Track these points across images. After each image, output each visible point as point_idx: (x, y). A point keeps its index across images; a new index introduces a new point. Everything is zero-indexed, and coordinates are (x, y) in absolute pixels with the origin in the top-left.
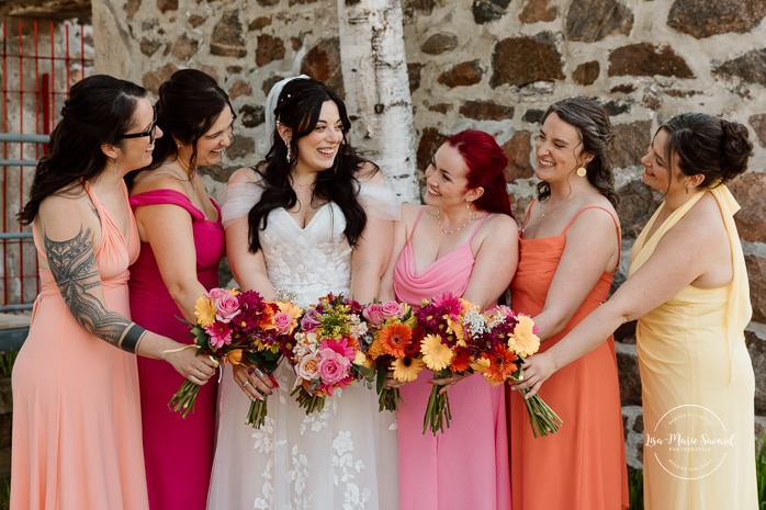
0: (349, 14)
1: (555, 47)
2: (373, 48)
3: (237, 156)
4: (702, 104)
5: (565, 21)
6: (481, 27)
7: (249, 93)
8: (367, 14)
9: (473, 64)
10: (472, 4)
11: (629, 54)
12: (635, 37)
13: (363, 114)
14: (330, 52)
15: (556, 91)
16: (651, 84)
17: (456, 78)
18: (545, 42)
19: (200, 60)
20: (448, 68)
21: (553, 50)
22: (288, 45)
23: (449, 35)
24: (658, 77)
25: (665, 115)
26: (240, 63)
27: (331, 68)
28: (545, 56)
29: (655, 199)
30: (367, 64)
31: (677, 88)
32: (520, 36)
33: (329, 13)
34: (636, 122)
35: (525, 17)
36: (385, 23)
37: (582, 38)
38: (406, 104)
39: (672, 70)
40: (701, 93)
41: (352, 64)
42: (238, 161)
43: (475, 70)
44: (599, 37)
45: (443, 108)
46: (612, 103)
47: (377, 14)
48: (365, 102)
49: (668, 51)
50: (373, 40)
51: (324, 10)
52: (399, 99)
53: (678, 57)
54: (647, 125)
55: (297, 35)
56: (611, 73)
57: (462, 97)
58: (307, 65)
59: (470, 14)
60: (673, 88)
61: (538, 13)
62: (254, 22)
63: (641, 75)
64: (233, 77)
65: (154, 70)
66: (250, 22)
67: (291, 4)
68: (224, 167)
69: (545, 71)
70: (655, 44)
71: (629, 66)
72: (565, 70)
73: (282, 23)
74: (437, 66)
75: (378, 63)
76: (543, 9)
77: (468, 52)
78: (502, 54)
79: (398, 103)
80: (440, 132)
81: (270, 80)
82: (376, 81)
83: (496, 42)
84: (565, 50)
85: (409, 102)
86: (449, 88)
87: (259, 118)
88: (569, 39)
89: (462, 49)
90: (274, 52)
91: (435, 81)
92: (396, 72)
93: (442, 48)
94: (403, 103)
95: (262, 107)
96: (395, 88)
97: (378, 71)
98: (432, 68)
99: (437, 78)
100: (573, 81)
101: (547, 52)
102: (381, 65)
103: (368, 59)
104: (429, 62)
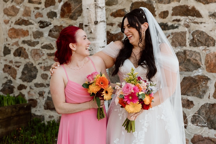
1: (153, 5)
2: (95, 1)
3: (37, 38)
4: (205, 27)
7: (42, 16)
9: (123, 10)
11: (179, 9)
12: (182, 3)
13: (90, 24)
14: (72, 3)
16: (187, 19)
17: (117, 14)
18: (149, 3)
19: (25, 4)
20: (114, 11)
21: (152, 6)
22: (57, 1)
24: (190, 17)
25: (191, 30)
26: (39, 6)
27: (72, 9)
29: (187, 58)
30: (92, 7)
31: (196, 21)
32: (140, 1)
34: (181, 32)
37: (163, 3)
38: (105, 22)
39: (194, 15)
40: (204, 23)
41: (87, 6)
42: (37, 40)
43: (124, 12)
44: (169, 2)
45: (112, 24)
46: (173, 25)
48: (91, 20)
49: (193, 8)
52: (103, 20)
53: (197, 10)
54: (185, 33)
56: (173, 15)
57: (119, 21)
58: (63, 8)
60: (195, 21)
63: (183, 16)
64: (36, 11)
65: (8, 7)
68: (32, 41)
70: (189, 6)
71: (180, 12)
72: (156, 13)
74: (110, 10)
75: (96, 6)
77: (122, 5)
78: (134, 7)
79: (102, 21)
80: (110, 32)
81: (49, 12)
82: (95, 13)
83: (132, 3)
84: (156, 6)
85: (106, 21)
86: (114, 18)
87: (45, 25)
88: (158, 3)
89: (120, 5)
90: (51, 3)
91: (109, 15)
92: (102, 10)
93: (112, 4)
94: (104, 21)
95: (46, 21)
96: (102, 16)
97: (96, 9)
98: (108, 11)
99: (110, 14)
100: (159, 17)
101: (150, 7)
102: (97, 7)
103: (93, 5)
104: (108, 8)
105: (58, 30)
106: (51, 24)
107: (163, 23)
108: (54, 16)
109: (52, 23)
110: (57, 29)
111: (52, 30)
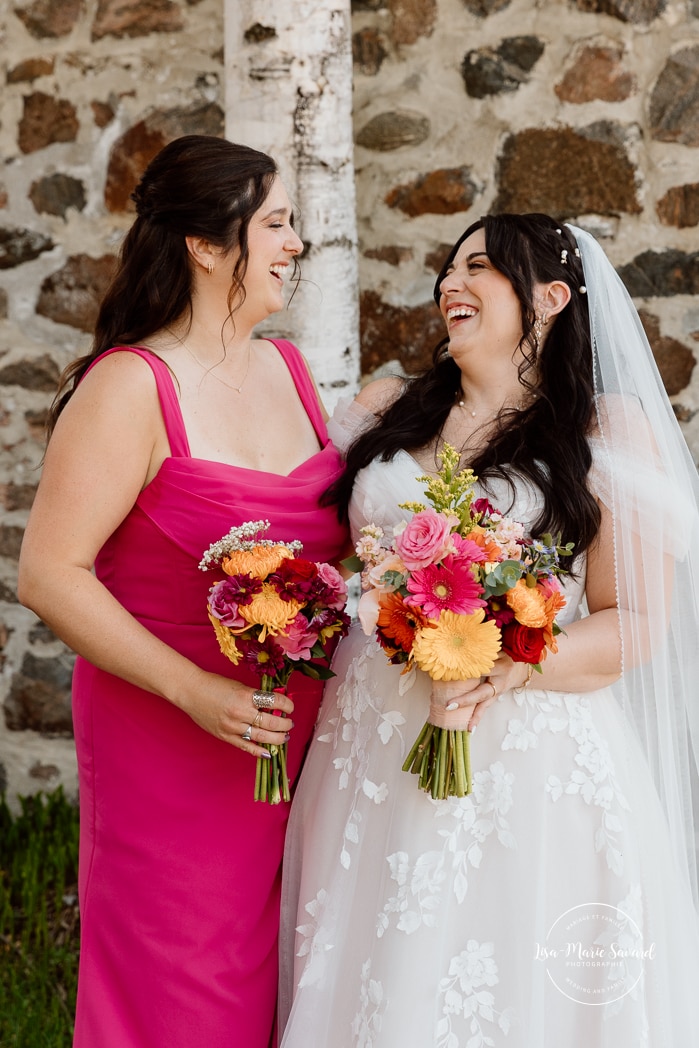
0: (251, 60)
1: (624, 151)
2: (297, 130)
5: (648, 102)
6: (478, 105)
7: (3, 203)
8: (289, 61)
9: (459, 175)
10: (461, 59)
14: (170, 133)
15: (622, 235)
17: (422, 198)
18: (604, 140)
20: (408, 178)
21: (620, 156)
22: (86, 116)
23: (412, 116)
28: (605, 168)
30: (282, 161)
32: (554, 126)
33: (171, 58)
35: (568, 90)
36: (322, 81)
37: (680, 138)
38: (350, 242)
43: (462, 184)
45: (392, 255)
47: (307, 62)
50: (296, 114)
51: (162, 52)
52: (338, 233)
55: (103, 98)
57: (434, 236)
58: (123, 156)
59: (457, 80)
61: (594, 83)
62: (17, 69)
66: (11, 67)
67: (96, 37)
69: (602, 196)
72: (641, 195)
73: (76, 72)
74: (386, 175)
75: (304, 159)
76: (605, 78)
77: (450, 150)
78: (517, 158)
79: (336, 240)
80: (384, 300)
81: (44, 181)
82: (298, 195)
83: (506, 135)
84: (644, 158)
85: (355, 241)
86: (407, 216)
87: (19, 251)
88: (653, 138)
89: (438, 144)
90: (56, 127)
91: (380, 201)
92: (337, 180)
93: (397, 139)
94: (344, 242)
95: (26, 231)
96: (334, 212)
97: (302, 175)
98: (374, 177)
99: (383, 195)
100: (657, 219)
101: (608, 161)
102: (309, 164)
103: (286, 150)
104: (370, 165)
105: (90, 279)
106: (49, 246)
107: (683, 253)
108: (68, 204)
109: (56, 239)
110: (85, 274)
111: (56, 279)
